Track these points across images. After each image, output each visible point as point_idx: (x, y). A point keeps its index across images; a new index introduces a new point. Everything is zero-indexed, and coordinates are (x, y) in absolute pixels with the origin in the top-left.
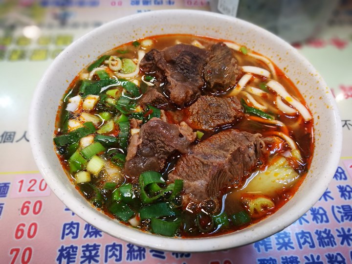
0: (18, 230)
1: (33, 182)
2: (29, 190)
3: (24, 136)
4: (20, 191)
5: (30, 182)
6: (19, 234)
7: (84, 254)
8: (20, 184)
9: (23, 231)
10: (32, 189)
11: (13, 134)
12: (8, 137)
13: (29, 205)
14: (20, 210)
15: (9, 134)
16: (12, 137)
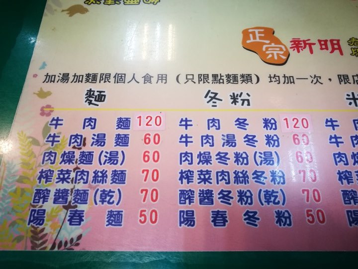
0: (144, 156)
1: (149, 118)
2: (147, 125)
3: (134, 77)
4: (140, 125)
5: (147, 118)
6: (146, 159)
7: (200, 177)
8: (139, 119)
9: (148, 157)
10: (149, 124)
11: (123, 75)
12: (119, 78)
13: (150, 137)
14: (144, 141)
15: (120, 75)
16: (123, 78)
